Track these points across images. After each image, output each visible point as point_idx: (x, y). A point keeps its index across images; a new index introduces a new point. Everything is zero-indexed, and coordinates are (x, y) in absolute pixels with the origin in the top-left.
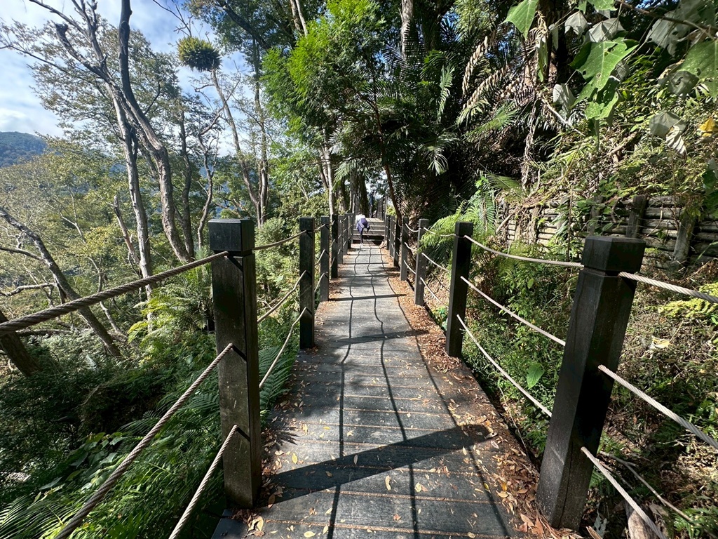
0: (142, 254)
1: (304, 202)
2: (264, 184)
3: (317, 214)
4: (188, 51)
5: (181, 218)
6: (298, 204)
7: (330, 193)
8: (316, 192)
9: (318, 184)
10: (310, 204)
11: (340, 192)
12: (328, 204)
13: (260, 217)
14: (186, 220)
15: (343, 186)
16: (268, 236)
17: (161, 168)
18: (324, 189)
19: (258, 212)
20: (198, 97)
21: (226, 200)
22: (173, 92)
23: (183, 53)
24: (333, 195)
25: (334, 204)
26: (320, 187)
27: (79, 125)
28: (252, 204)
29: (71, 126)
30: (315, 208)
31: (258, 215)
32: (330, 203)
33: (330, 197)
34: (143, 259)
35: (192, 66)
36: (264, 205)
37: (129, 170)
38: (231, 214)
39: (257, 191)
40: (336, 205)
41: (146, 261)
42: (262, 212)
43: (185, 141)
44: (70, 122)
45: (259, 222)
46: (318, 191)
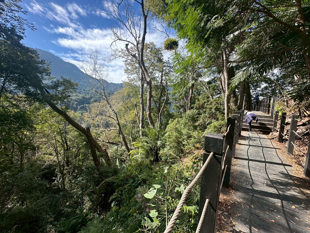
0: (141, 121)
1: (208, 101)
2: (191, 93)
3: (216, 108)
4: (167, 44)
5: (157, 108)
6: (205, 102)
7: (226, 96)
8: (217, 96)
9: (219, 92)
10: (212, 102)
11: (232, 95)
12: (224, 102)
13: (188, 108)
14: (159, 109)
15: (234, 92)
16: (188, 119)
17: (148, 89)
18: (222, 94)
19: (187, 106)
20: (169, 61)
21: (176, 100)
22: (160, 60)
23: (165, 45)
24: (228, 97)
25: (228, 102)
26: (220, 93)
27: (132, 77)
28: (185, 103)
29: (130, 78)
30: (215, 105)
31: (187, 107)
32: (225, 102)
33: (226, 98)
34: (141, 123)
35: (168, 50)
36: (190, 103)
37: (141, 90)
38: (177, 106)
39: (188, 96)
40: (229, 103)
41: (142, 124)
42: (189, 106)
43: (162, 78)
44: (130, 76)
45: (187, 111)
46: (219, 95)
